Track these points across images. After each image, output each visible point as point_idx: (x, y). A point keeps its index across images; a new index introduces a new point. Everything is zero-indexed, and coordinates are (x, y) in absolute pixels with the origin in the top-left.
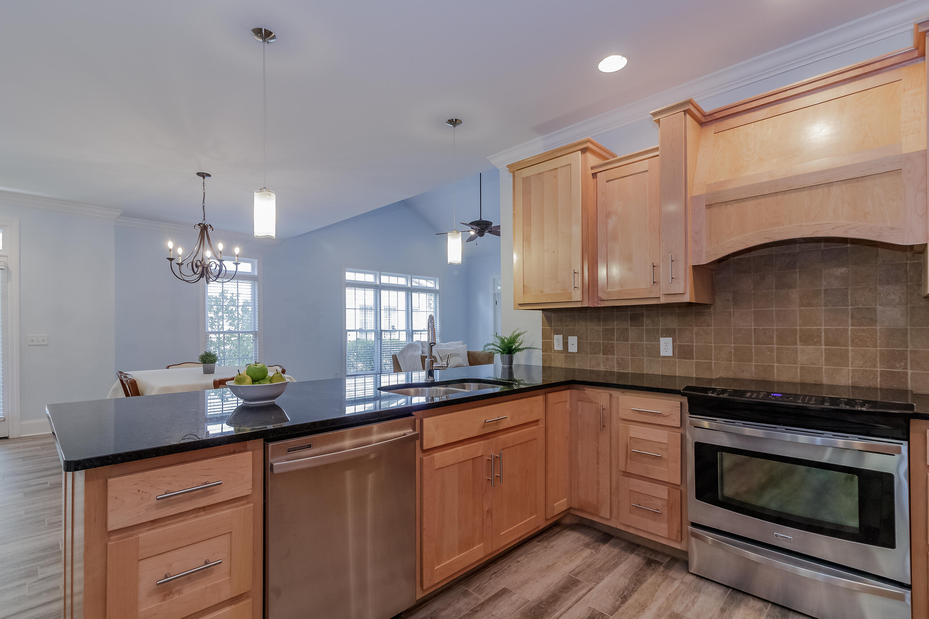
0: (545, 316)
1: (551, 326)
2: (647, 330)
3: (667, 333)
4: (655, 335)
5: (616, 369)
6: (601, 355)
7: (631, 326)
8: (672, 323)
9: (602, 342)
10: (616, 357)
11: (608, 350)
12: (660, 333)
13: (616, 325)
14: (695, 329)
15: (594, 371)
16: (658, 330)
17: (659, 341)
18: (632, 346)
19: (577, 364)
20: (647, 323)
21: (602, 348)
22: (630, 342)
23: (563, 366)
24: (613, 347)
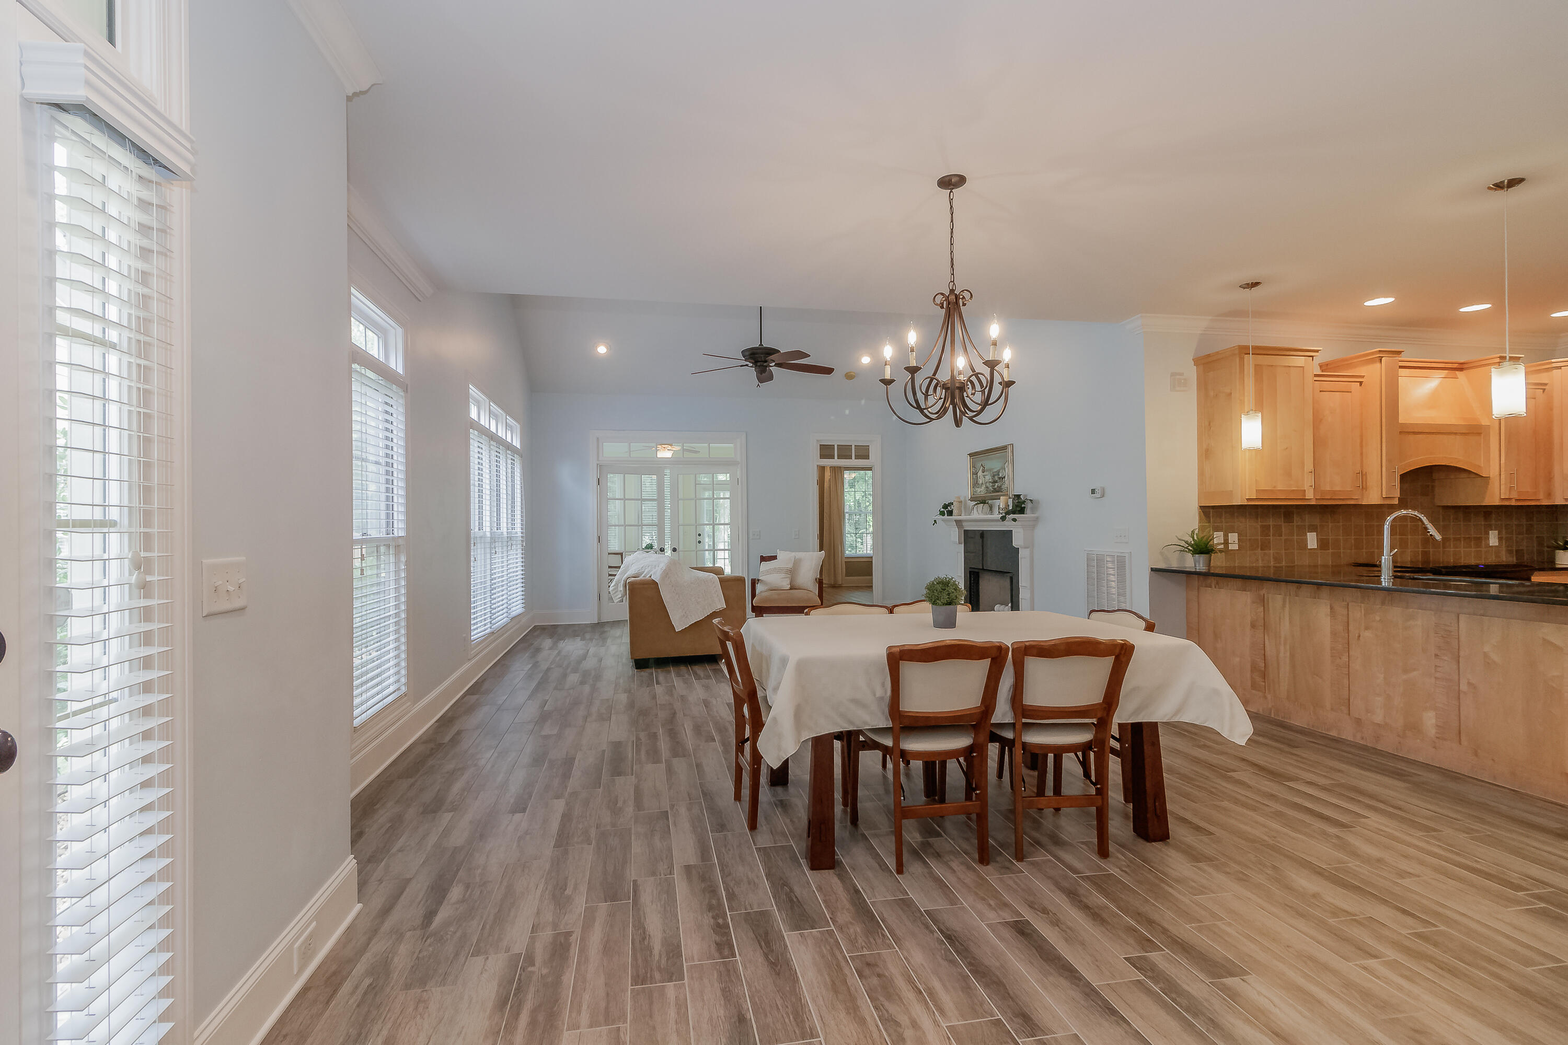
0: (1203, 512)
1: (1209, 522)
2: (1297, 526)
3: (1313, 529)
4: (1302, 531)
5: (1272, 563)
6: (1259, 551)
7: (1284, 523)
8: (1316, 520)
9: (1259, 538)
10: (1271, 551)
11: (1265, 546)
12: (1307, 529)
13: (1271, 522)
14: (1330, 525)
15: (1253, 567)
16: (1305, 526)
17: (1306, 535)
18: (1286, 540)
19: (1237, 561)
20: (1297, 520)
21: (1260, 544)
22: (1283, 538)
23: (1224, 565)
24: (1269, 542)
